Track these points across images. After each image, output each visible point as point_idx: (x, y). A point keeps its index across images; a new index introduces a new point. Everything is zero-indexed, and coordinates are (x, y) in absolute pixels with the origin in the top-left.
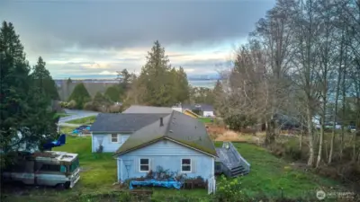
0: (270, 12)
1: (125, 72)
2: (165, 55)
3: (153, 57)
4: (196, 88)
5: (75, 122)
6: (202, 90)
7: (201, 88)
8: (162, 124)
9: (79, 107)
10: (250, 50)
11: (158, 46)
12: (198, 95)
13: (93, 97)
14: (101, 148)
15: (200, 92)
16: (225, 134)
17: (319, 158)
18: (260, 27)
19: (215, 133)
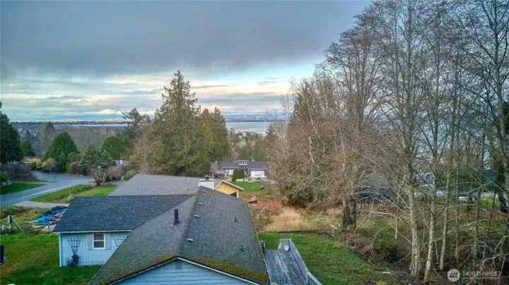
0: (346, 34)
1: (134, 114)
2: (191, 92)
3: (172, 95)
4: (241, 134)
5: (47, 198)
6: (249, 137)
7: (248, 134)
8: (177, 222)
9: (60, 169)
10: (317, 92)
11: (180, 78)
12: (243, 144)
13: (83, 154)
14: (76, 258)
15: (246, 139)
16: (282, 215)
17: (428, 264)
18: (332, 56)
19: (267, 212)
